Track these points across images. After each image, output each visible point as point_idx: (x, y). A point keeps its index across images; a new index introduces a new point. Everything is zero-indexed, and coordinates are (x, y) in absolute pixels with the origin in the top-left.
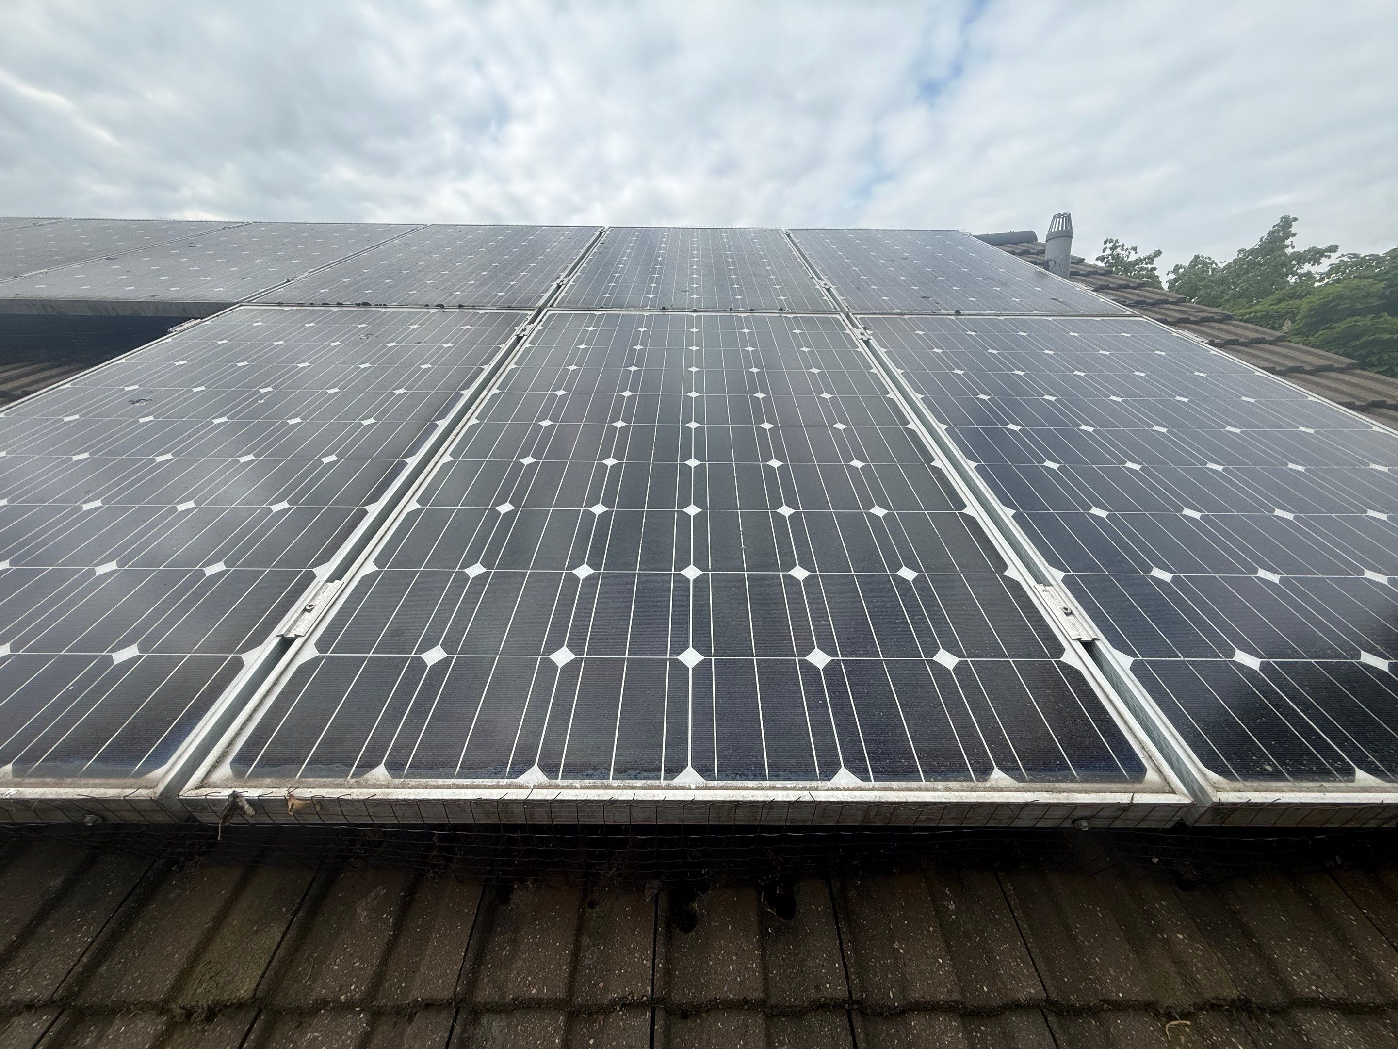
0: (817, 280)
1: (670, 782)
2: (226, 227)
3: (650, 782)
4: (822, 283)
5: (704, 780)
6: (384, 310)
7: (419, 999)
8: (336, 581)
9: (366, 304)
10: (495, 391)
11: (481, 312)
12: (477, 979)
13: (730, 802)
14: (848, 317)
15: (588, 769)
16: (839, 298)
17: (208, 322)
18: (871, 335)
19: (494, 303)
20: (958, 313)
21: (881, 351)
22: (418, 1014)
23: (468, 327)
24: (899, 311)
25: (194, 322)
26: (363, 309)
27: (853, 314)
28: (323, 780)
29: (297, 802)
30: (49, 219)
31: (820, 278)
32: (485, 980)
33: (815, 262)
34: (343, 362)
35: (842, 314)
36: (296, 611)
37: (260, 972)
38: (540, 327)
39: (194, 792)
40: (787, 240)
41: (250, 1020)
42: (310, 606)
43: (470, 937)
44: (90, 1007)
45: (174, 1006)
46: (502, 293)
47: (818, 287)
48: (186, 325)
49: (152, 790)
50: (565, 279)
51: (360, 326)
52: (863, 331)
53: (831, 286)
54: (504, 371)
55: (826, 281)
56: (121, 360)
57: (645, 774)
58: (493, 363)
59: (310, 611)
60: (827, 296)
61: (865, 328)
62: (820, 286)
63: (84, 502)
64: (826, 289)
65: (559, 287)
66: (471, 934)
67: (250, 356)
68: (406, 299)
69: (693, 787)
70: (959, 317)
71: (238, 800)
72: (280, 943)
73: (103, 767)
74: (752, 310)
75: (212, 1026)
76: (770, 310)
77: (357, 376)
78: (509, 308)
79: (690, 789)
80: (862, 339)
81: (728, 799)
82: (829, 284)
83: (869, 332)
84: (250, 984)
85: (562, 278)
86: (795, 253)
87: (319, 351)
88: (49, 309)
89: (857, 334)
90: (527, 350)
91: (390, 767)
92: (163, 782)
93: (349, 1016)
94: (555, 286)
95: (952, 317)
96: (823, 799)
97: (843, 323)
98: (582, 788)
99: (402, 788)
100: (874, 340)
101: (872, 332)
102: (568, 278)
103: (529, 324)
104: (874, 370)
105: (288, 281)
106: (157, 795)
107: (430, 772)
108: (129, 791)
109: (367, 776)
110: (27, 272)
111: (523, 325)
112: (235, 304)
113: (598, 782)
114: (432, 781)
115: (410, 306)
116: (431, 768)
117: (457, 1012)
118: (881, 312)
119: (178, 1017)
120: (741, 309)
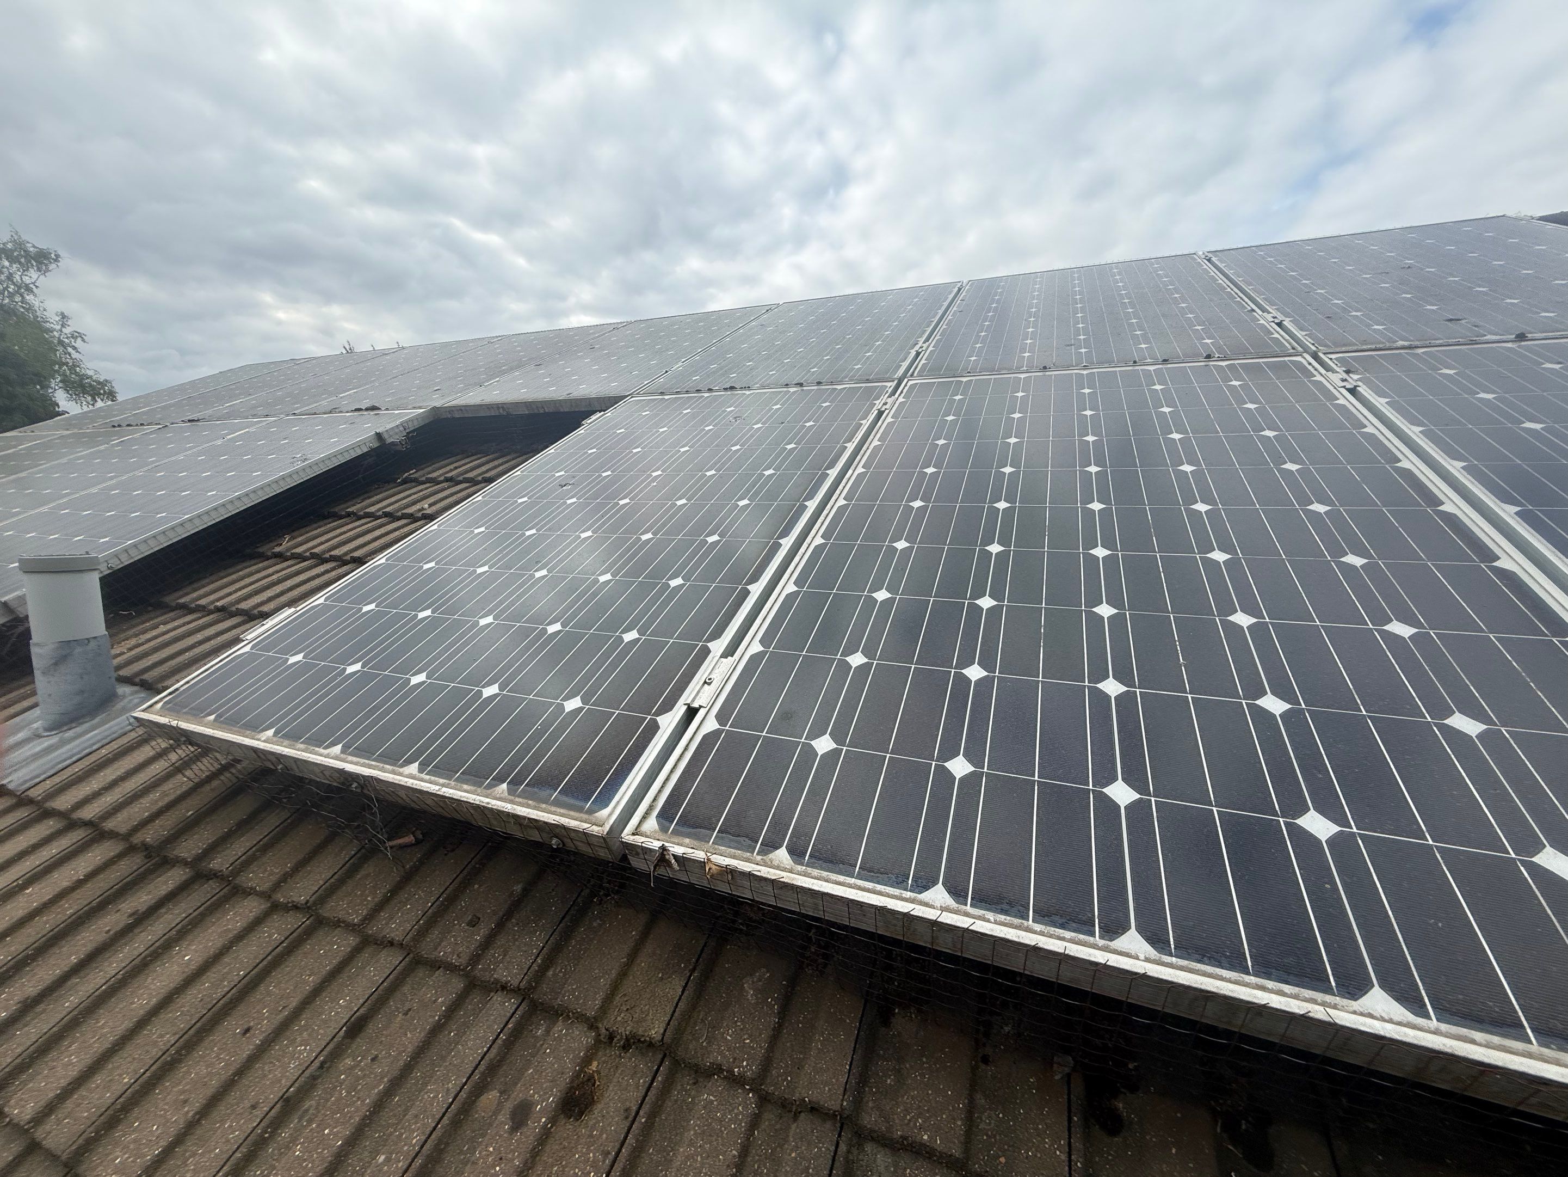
0: (1260, 313)
1: (1109, 943)
2: (615, 327)
3: (1082, 937)
4: (1269, 317)
5: (1156, 953)
6: (748, 393)
7: (807, 1099)
8: (729, 658)
9: (732, 388)
10: (860, 470)
11: (839, 387)
12: (862, 1098)
13: (1196, 989)
14: (1315, 356)
15: (1002, 903)
16: (1300, 334)
17: (609, 414)
18: (1359, 380)
19: (851, 376)
20: (1521, 337)
21: (1380, 403)
22: (802, 1114)
23: (828, 404)
24: (1406, 343)
25: (599, 415)
26: (729, 393)
27: (1324, 354)
28: (733, 851)
29: (714, 867)
30: (497, 337)
31: (1264, 310)
32: (871, 1104)
33: (1254, 290)
34: (717, 445)
35: (1305, 355)
36: (698, 683)
37: (667, 1019)
38: (901, 399)
39: (632, 838)
40: (1206, 265)
41: (658, 1062)
42: (710, 679)
43: (854, 1051)
44: (542, 1004)
45: (600, 1025)
46: (859, 366)
47: (1262, 322)
48: (594, 417)
49: (600, 828)
50: (924, 345)
51: (728, 410)
52: (1345, 376)
53: (1283, 318)
54: (868, 448)
55: (1275, 313)
56: (551, 450)
57: (1074, 925)
58: (857, 440)
59: (709, 684)
60: (1278, 332)
61: (1348, 372)
62: (1268, 322)
63: (536, 571)
64: (1277, 324)
65: (918, 354)
66: (855, 1047)
67: (642, 443)
68: (766, 381)
69: (1142, 957)
70: (1523, 343)
71: (665, 853)
72: (681, 997)
73: (564, 799)
74: (1165, 360)
75: (628, 1054)
76: (1193, 356)
77: (730, 458)
78: (868, 381)
79: (1137, 958)
80: (1344, 387)
81: (1195, 985)
82: (1280, 317)
83: (1356, 377)
84: (659, 1027)
85: (920, 344)
86: (1221, 280)
87: (697, 435)
88: (501, 411)
89: (1334, 380)
90: (890, 425)
91: (791, 851)
92: (608, 823)
93: (740, 1091)
94: (913, 353)
95: (1509, 345)
96: (1348, 1025)
97: (1310, 367)
98: (996, 922)
99: (804, 876)
100: (1364, 387)
101: (1359, 376)
102: (927, 343)
103: (889, 397)
104: (1370, 429)
105: (667, 372)
106: (605, 833)
107: (830, 865)
108: (586, 825)
109: (771, 856)
110: (487, 381)
111: (884, 398)
112: (627, 396)
113: (1017, 921)
114: (834, 877)
115: (772, 386)
116: (831, 862)
117: (841, 1128)
118: (1373, 347)
119: (602, 1037)
120: (1149, 360)
